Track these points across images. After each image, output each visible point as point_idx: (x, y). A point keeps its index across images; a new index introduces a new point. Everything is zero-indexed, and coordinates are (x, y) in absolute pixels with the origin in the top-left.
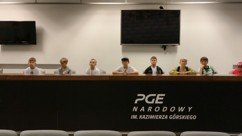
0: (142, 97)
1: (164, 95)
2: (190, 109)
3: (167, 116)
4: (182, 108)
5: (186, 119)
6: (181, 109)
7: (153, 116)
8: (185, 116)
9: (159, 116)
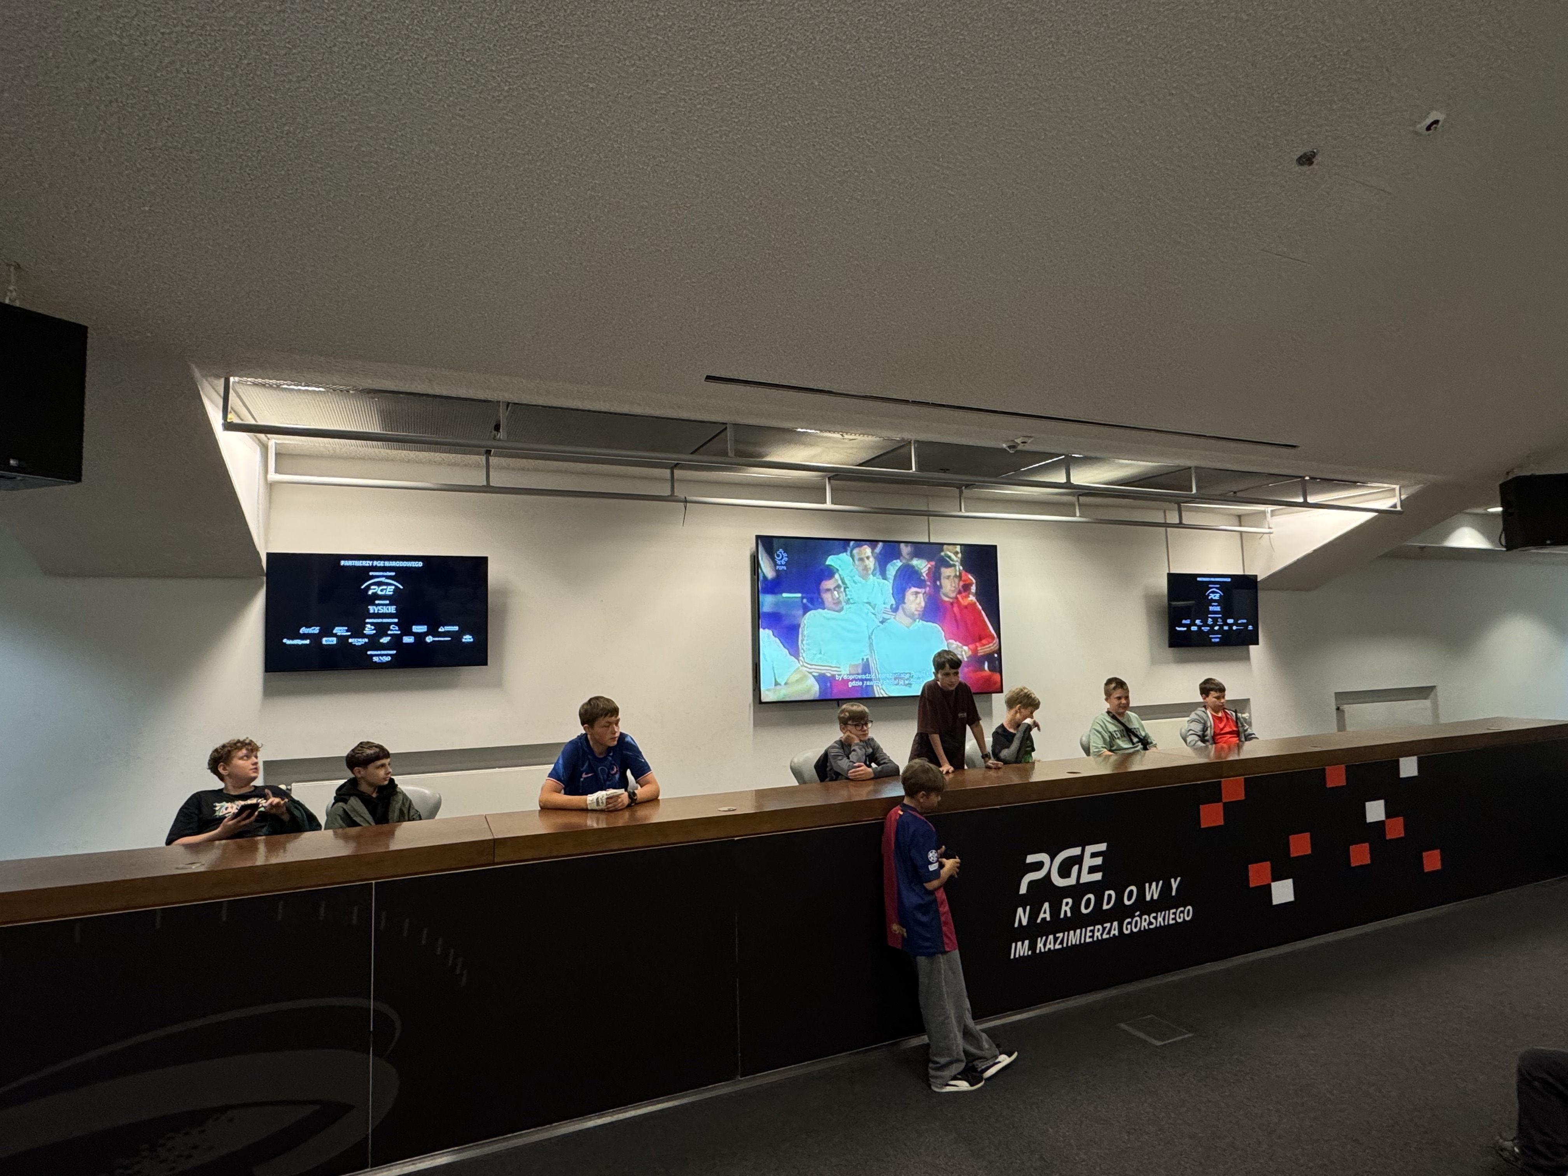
0: (1039, 866)
1: (1102, 847)
2: (1174, 886)
3: (1115, 924)
4: (1154, 884)
5: (1166, 923)
6: (1153, 892)
7: (1078, 931)
8: (1163, 913)
9: (1092, 931)
